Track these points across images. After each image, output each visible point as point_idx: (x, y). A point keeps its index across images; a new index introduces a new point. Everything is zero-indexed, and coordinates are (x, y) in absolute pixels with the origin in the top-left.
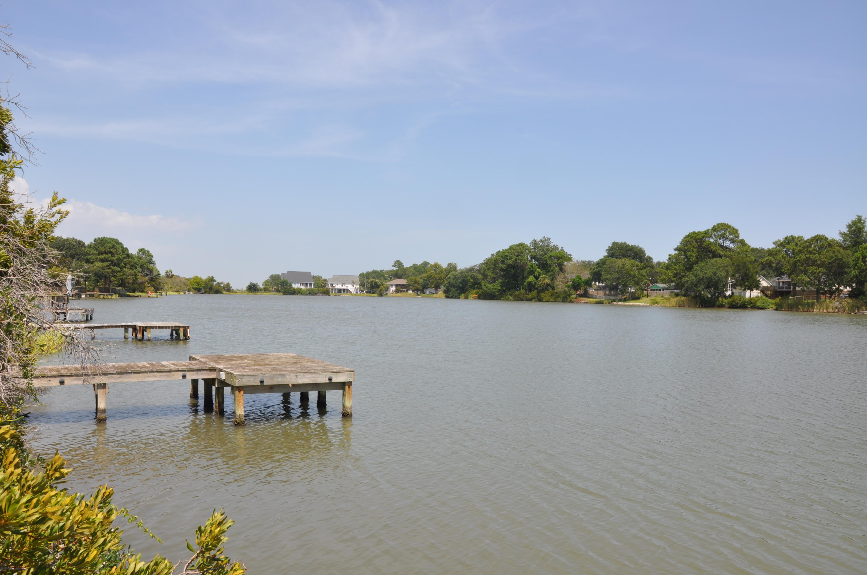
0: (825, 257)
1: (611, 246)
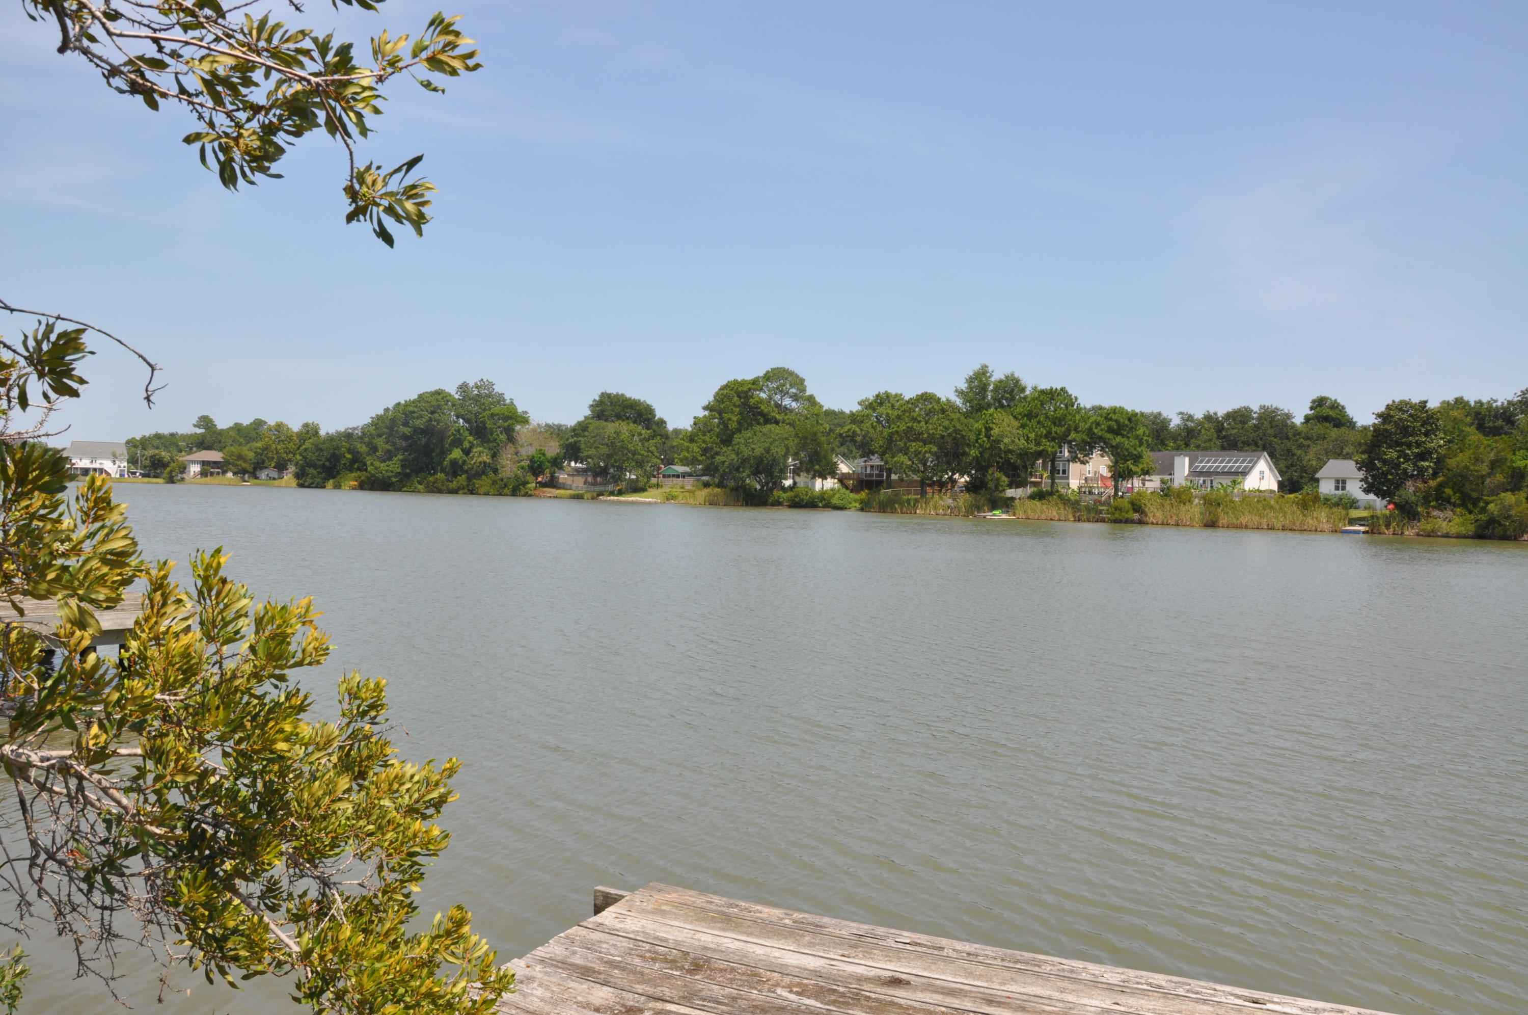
0: (936, 427)
1: (597, 398)
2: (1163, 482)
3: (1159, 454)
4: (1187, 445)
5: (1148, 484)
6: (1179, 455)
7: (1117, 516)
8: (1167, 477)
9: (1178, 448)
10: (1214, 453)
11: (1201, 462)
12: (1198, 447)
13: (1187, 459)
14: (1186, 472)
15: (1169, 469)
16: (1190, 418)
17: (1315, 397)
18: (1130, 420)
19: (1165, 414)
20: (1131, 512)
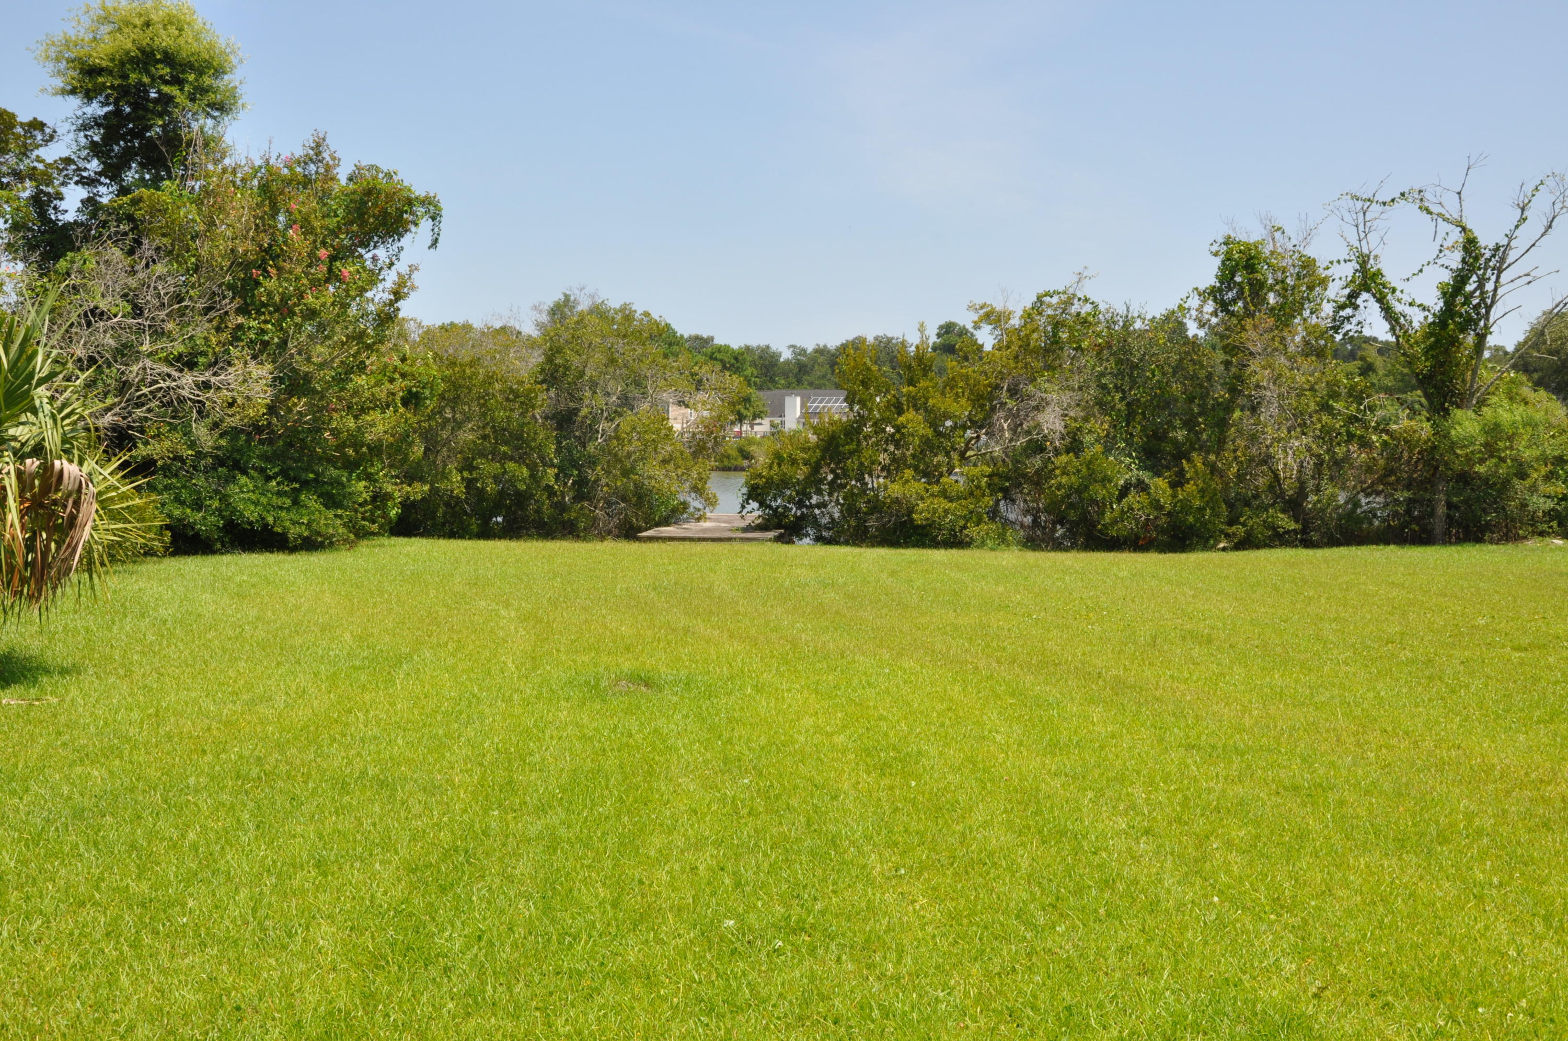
2: (773, 425)
3: (769, 393)
4: (799, 382)
5: (756, 428)
6: (790, 395)
7: (726, 463)
8: (777, 420)
9: (788, 386)
10: (828, 392)
11: (814, 402)
12: (811, 384)
13: (798, 399)
14: (798, 414)
15: (780, 411)
16: (803, 351)
17: (942, 322)
18: (736, 359)
19: (774, 347)
20: (740, 459)
